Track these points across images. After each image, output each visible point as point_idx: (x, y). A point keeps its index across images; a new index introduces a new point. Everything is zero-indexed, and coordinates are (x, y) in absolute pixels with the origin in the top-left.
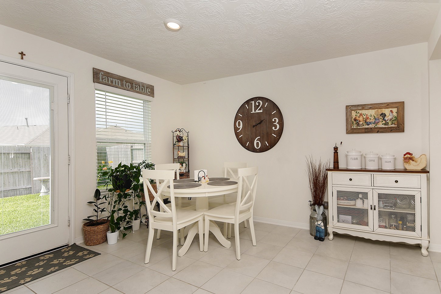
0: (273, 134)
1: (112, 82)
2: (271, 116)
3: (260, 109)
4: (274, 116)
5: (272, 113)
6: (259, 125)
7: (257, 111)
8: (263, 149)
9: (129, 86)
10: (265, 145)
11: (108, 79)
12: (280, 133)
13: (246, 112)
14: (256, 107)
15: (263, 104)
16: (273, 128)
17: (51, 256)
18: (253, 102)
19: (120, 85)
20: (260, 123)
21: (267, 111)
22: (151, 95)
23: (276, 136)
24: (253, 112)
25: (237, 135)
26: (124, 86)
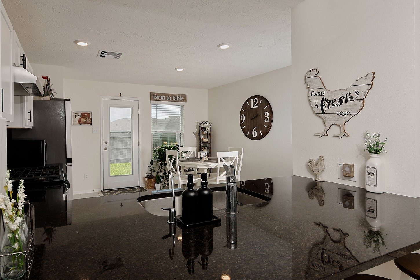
0: (265, 126)
1: (160, 98)
2: (264, 111)
3: (256, 105)
4: (266, 111)
5: (265, 108)
6: (256, 118)
7: (255, 107)
8: (259, 138)
9: (170, 99)
10: (260, 134)
11: (158, 97)
12: (270, 124)
13: (247, 107)
14: (254, 104)
15: (259, 101)
16: (265, 120)
17: (132, 189)
18: (252, 100)
19: (164, 99)
20: (256, 117)
21: (261, 107)
22: (184, 101)
23: (267, 127)
24: (252, 107)
25: (242, 126)
26: (167, 99)
